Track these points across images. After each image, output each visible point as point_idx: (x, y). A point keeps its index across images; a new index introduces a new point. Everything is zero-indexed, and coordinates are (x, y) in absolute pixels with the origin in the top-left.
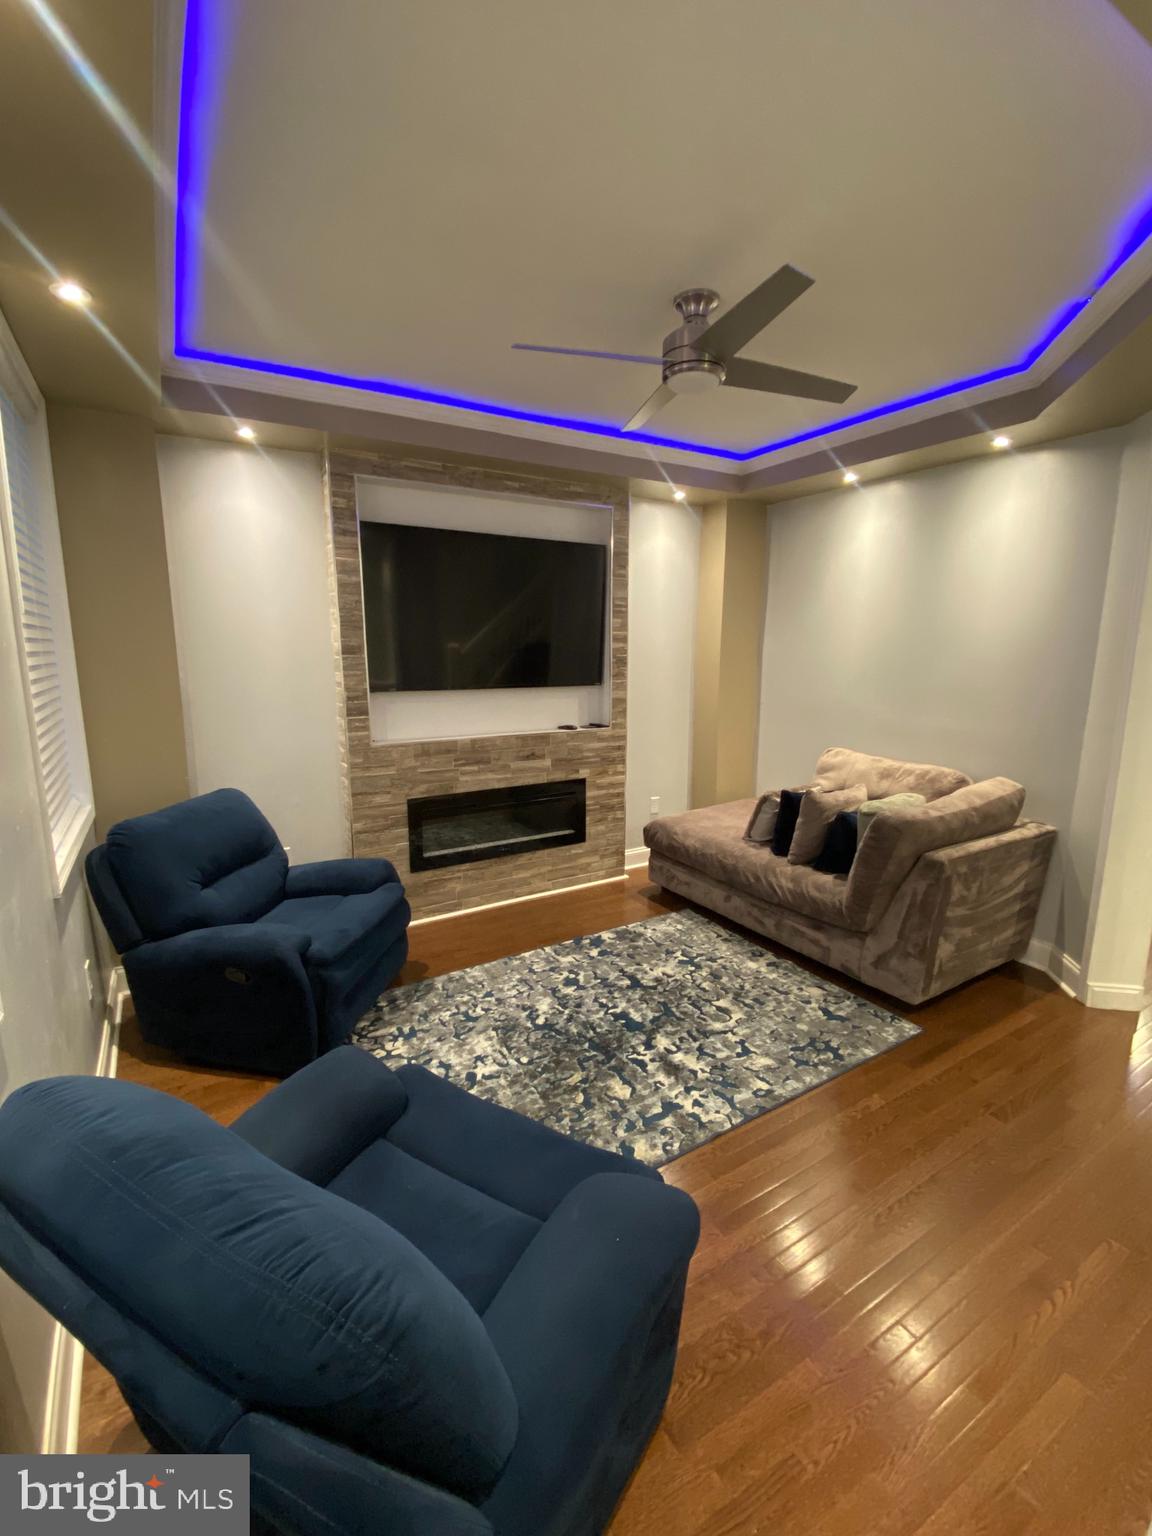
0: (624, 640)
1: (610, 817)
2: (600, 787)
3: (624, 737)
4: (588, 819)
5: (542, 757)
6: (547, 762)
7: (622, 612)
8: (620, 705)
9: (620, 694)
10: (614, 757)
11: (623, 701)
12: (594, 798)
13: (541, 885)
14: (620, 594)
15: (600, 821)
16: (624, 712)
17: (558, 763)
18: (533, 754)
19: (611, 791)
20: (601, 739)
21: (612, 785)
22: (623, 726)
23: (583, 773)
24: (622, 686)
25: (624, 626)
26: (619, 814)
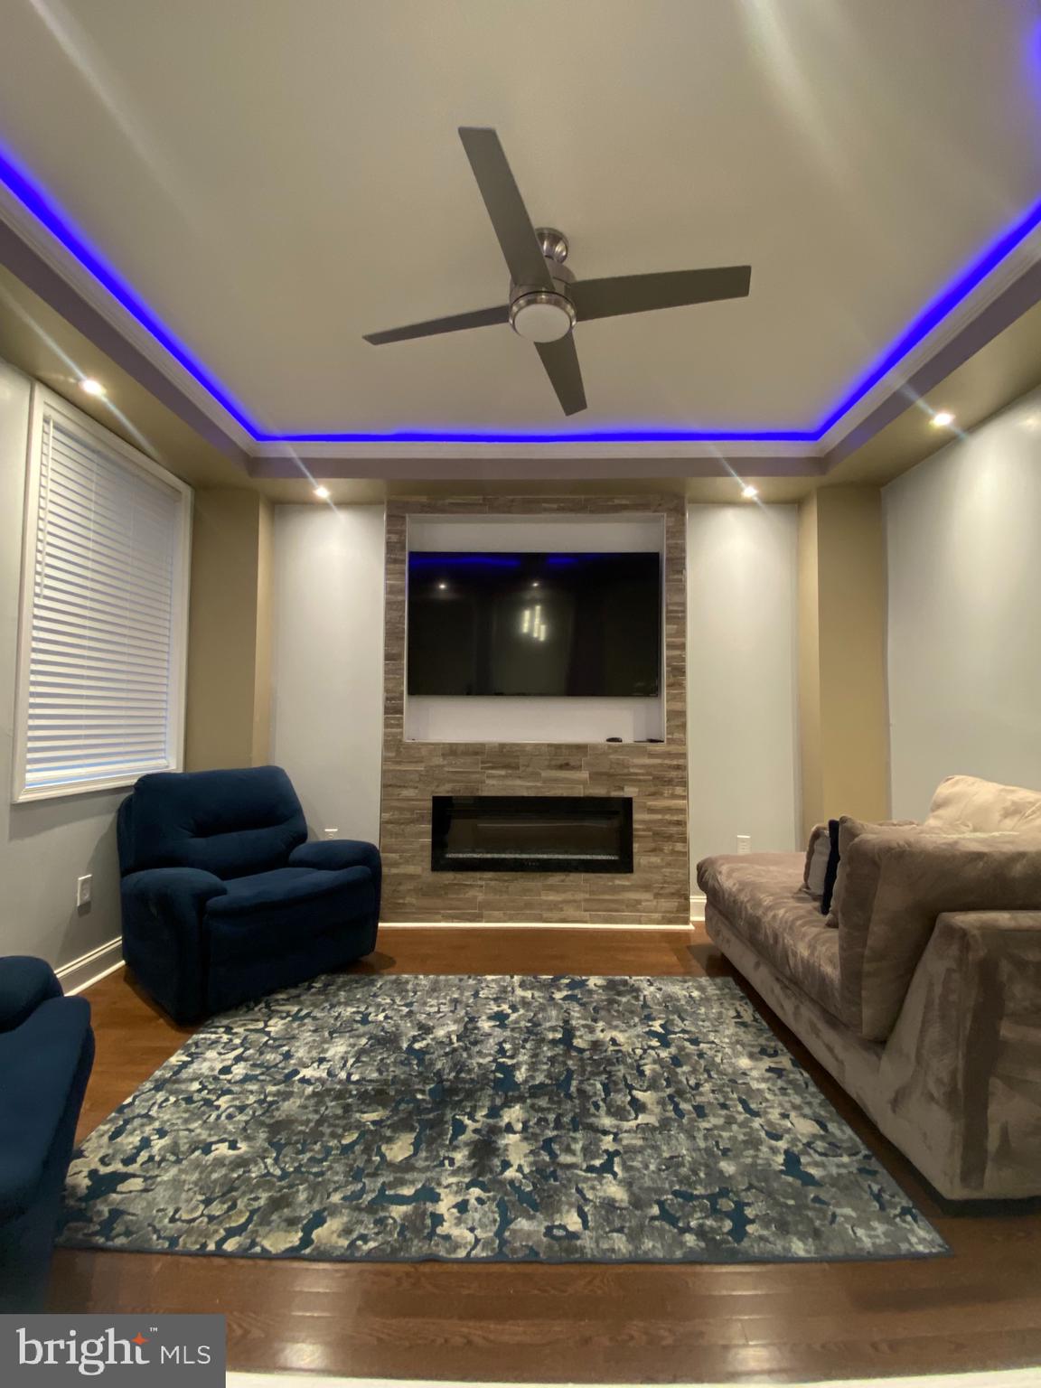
0: (682, 647)
1: (667, 848)
2: (651, 810)
3: (684, 755)
4: (636, 846)
5: (578, 768)
6: (584, 775)
7: (680, 618)
8: (678, 719)
9: (677, 706)
10: (672, 776)
11: (682, 714)
12: (643, 822)
13: (578, 914)
14: (676, 599)
15: (654, 850)
16: (683, 726)
17: (596, 776)
18: (567, 764)
19: (668, 817)
20: (651, 755)
21: (669, 810)
22: (683, 742)
23: (629, 791)
24: (681, 697)
25: (682, 632)
26: (679, 847)
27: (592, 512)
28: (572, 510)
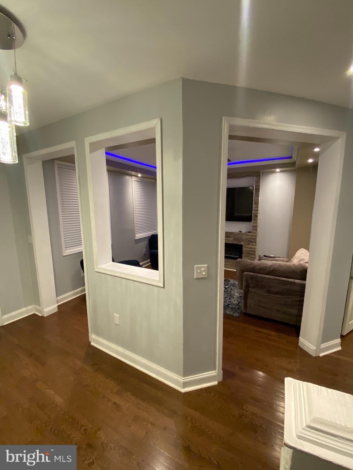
0: (257, 210)
1: (250, 256)
2: (247, 248)
3: (256, 236)
4: (243, 255)
5: (231, 237)
6: (232, 239)
7: (257, 203)
8: (255, 228)
9: (255, 225)
10: (253, 240)
11: (256, 226)
12: (245, 250)
13: (230, 267)
14: (256, 199)
15: (247, 256)
16: (256, 230)
17: (235, 239)
18: (228, 236)
19: (251, 249)
20: (248, 235)
21: (251, 248)
22: (256, 233)
23: (242, 243)
24: (256, 223)
25: (257, 207)
26: (253, 256)
27: (237, 178)
28: (232, 178)
